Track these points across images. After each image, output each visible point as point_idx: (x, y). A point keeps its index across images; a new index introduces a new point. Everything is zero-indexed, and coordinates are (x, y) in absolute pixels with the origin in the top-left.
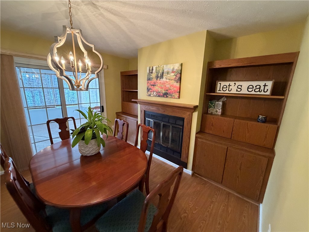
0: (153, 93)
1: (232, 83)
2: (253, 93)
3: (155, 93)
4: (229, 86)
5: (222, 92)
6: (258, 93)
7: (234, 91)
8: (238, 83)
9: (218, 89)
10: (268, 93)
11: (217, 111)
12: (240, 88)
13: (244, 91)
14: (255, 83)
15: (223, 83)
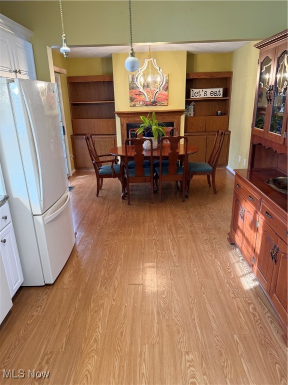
0: (138, 103)
1: (201, 90)
2: (214, 96)
3: (141, 102)
4: (199, 92)
5: (195, 97)
6: (216, 96)
7: (202, 96)
8: (205, 90)
9: (192, 95)
10: (221, 96)
11: (190, 114)
12: (206, 93)
13: (209, 96)
14: (214, 90)
15: (195, 90)
